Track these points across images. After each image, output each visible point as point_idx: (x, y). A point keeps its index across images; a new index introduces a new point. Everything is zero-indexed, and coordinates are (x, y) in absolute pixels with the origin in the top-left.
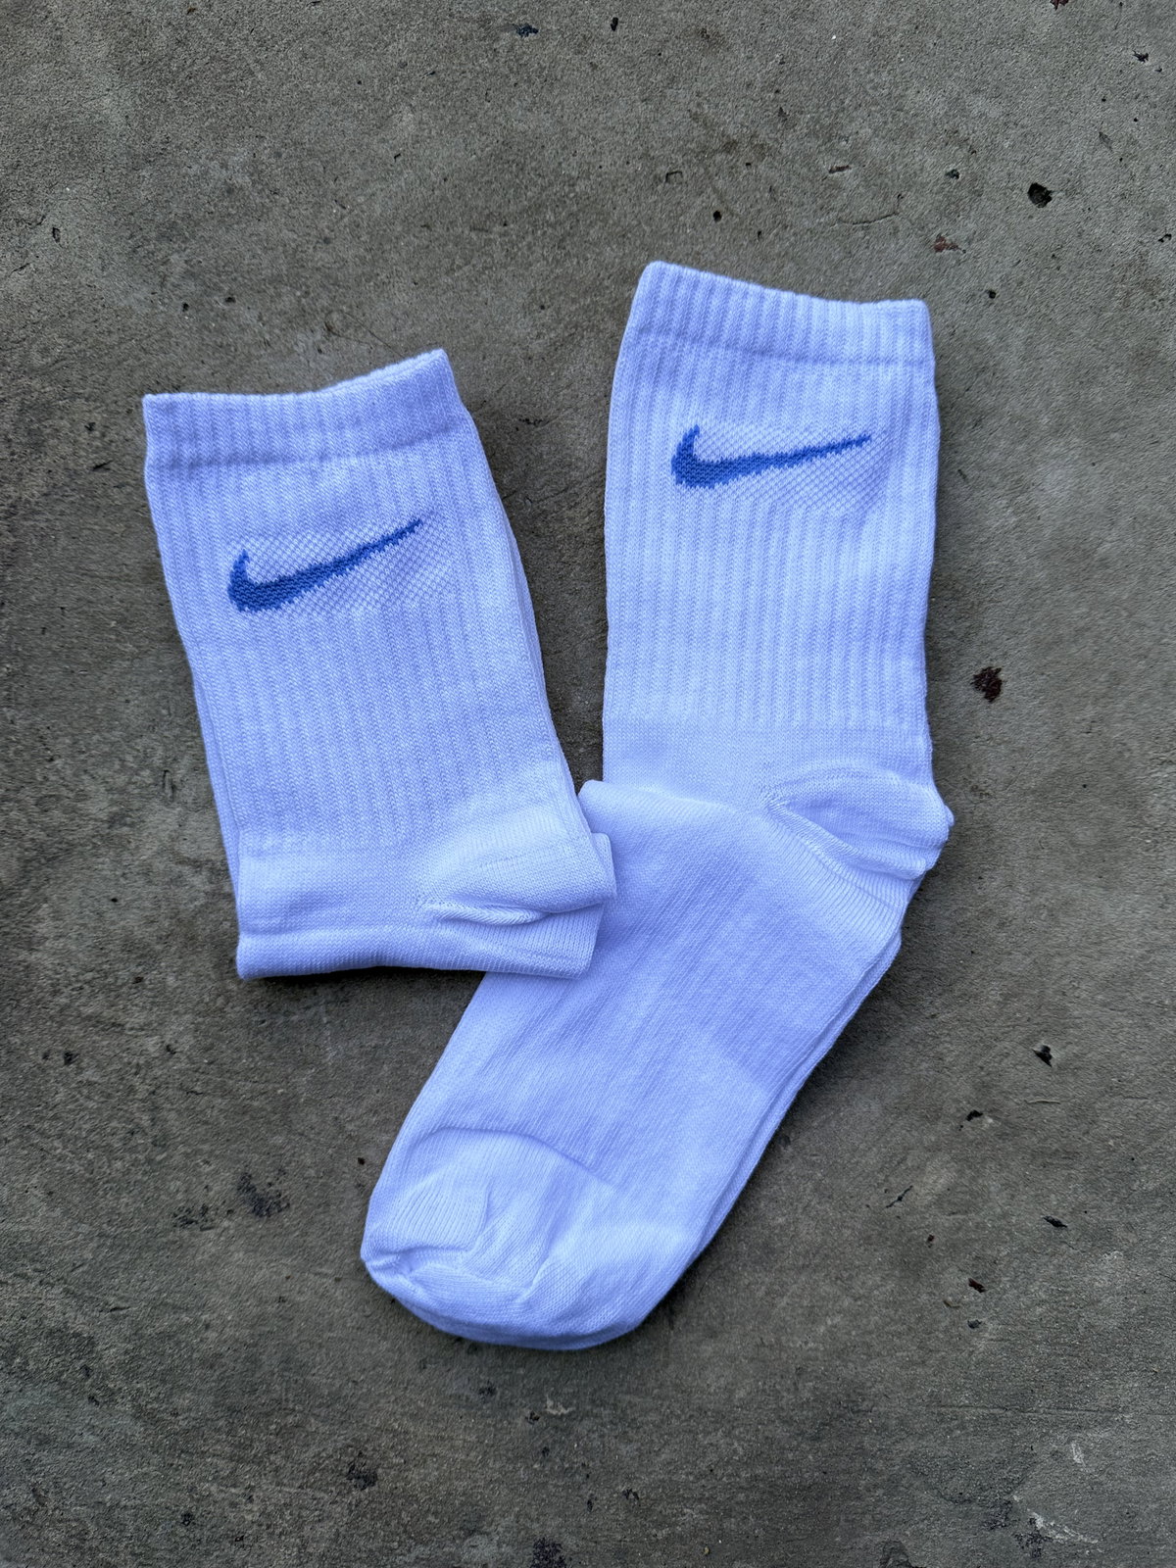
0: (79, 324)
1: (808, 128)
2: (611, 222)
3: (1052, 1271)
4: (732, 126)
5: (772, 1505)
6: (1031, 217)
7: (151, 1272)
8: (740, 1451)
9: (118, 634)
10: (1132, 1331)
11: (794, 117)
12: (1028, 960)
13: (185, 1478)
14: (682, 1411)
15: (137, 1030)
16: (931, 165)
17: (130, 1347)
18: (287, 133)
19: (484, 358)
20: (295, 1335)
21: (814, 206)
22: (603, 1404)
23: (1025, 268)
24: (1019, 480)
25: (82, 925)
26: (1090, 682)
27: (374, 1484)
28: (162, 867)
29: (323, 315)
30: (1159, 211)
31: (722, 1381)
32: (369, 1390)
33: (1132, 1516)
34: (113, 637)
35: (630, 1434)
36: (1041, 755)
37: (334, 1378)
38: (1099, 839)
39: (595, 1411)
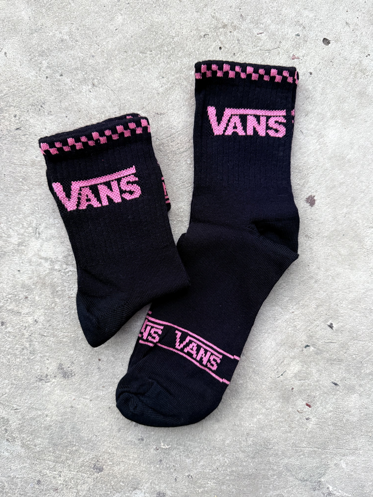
0: (12, 83)
1: (250, 20)
2: (186, 50)
3: (334, 401)
4: (225, 20)
5: (238, 481)
6: (323, 49)
7: (28, 397)
8: (228, 462)
9: (23, 183)
10: (362, 422)
11: (246, 17)
12: (325, 294)
13: (38, 468)
14: (208, 447)
15: (26, 314)
16: (291, 32)
17: (21, 422)
18: (81, 22)
19: (144, 94)
20: (76, 419)
21: (252, 45)
22: (181, 445)
23: (322, 65)
24: (321, 134)
25: (8, 279)
26: (345, 200)
27: (102, 471)
28: (35, 260)
29: (92, 80)
30: (366, 47)
31: (221, 437)
32: (101, 439)
33: (363, 487)
34: (21, 184)
35: (190, 455)
36: (329, 225)
37: (89, 434)
38: (349, 253)
39: (178, 447)
